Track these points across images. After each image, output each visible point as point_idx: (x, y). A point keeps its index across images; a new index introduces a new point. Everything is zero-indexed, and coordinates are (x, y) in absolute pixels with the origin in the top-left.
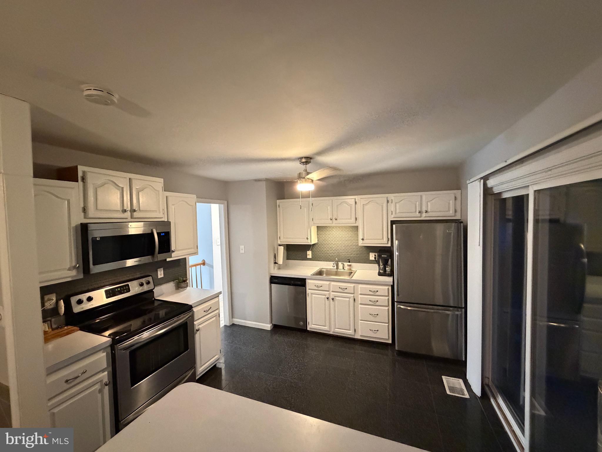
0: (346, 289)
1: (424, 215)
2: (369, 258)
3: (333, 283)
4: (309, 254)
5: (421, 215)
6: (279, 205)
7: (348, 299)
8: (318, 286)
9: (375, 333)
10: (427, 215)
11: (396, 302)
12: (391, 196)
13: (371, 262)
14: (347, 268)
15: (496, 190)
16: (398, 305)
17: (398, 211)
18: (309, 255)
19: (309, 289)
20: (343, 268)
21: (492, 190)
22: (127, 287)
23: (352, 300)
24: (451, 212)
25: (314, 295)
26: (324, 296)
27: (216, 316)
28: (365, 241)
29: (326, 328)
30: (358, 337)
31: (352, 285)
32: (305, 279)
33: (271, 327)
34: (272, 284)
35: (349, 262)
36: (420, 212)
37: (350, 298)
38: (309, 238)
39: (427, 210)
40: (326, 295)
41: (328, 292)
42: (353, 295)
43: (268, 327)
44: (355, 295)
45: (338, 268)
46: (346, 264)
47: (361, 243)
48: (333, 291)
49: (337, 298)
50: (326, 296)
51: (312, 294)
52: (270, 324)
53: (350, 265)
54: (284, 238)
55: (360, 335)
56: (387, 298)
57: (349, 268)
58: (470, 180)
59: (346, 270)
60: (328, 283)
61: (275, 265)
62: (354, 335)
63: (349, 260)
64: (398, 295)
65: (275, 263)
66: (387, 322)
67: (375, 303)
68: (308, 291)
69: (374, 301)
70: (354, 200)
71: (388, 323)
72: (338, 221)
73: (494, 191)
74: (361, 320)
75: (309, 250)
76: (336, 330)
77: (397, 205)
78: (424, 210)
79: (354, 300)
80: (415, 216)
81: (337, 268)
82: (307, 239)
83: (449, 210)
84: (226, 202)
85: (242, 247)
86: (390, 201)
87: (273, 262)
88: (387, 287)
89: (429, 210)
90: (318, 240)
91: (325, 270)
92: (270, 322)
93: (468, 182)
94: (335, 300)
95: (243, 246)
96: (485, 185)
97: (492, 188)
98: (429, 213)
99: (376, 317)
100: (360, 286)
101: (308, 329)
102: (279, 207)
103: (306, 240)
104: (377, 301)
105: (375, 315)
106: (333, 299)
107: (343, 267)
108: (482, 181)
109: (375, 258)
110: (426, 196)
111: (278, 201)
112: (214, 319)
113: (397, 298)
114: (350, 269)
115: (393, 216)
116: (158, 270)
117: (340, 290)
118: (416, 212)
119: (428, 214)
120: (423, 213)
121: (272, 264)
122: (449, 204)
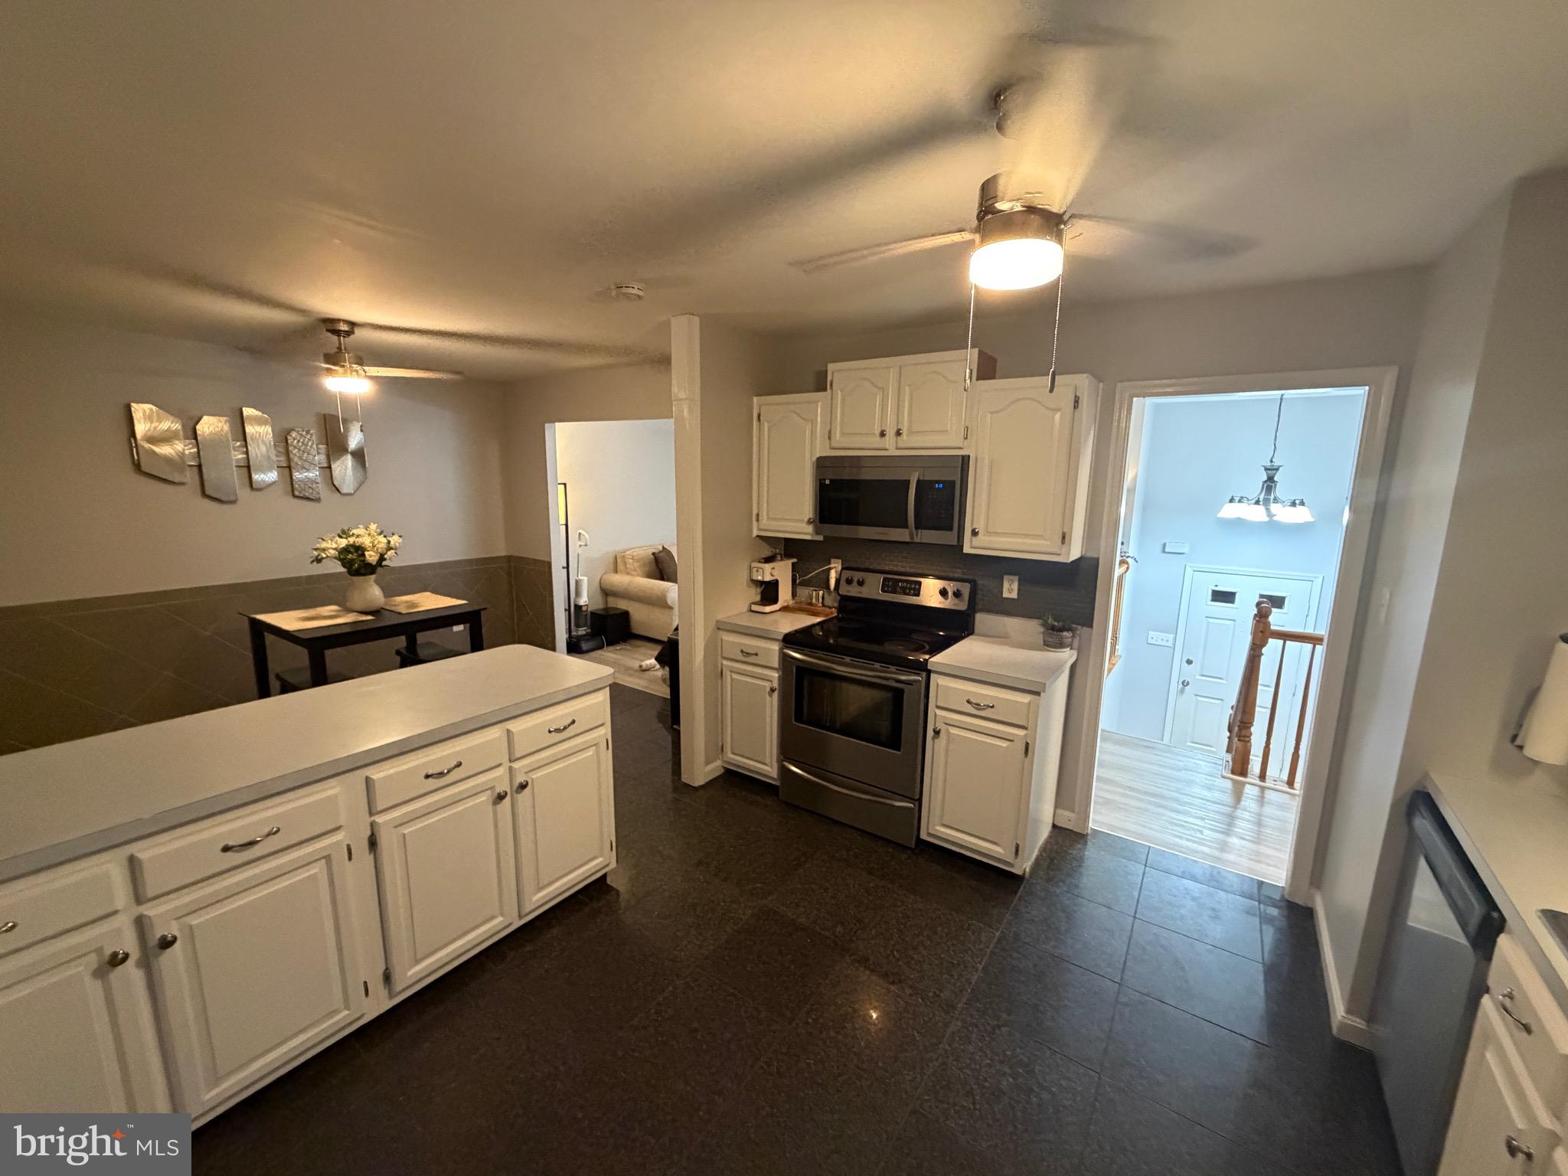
22: (917, 587)
116: (1006, 578)
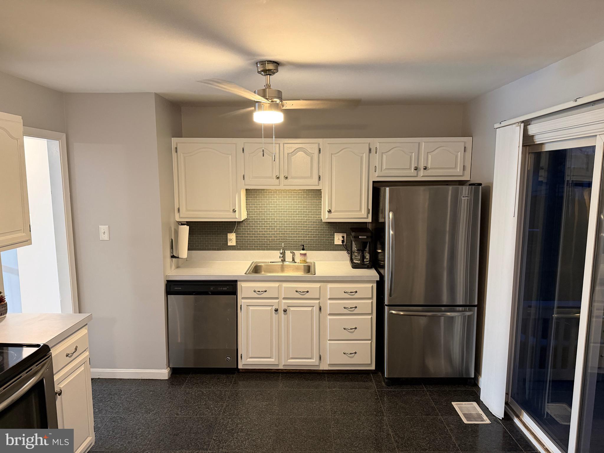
0: (308, 292)
1: (422, 173)
2: (334, 242)
3: (285, 285)
4: (232, 238)
5: (417, 174)
6: (176, 148)
7: (310, 309)
8: (259, 292)
9: (353, 357)
10: (427, 173)
11: (387, 305)
12: (376, 142)
13: (336, 248)
14: (298, 258)
15: (538, 140)
16: (389, 310)
17: (384, 167)
18: (231, 240)
19: (243, 298)
20: (293, 260)
21: (533, 140)
23: (316, 309)
24: (459, 170)
25: (251, 308)
26: (269, 308)
27: (84, 363)
28: (333, 215)
29: (272, 361)
30: (324, 367)
31: (317, 285)
32: (236, 281)
33: (169, 373)
34: (168, 296)
35: (303, 249)
36: (416, 169)
37: (313, 306)
38: (237, 209)
39: (427, 165)
40: (273, 306)
41: (277, 301)
42: (318, 301)
43: (164, 373)
44: (321, 301)
45: (285, 261)
46: (298, 253)
47: (327, 217)
48: (284, 298)
49: (292, 309)
50: (274, 308)
51: (248, 306)
52: (167, 368)
53: (305, 254)
54: (187, 210)
55: (329, 364)
56: (370, 301)
57: (302, 258)
58: (501, 123)
59: (298, 263)
60: (276, 285)
61: (172, 261)
62: (319, 366)
63: (303, 246)
64: (390, 295)
65: (173, 257)
66: (370, 338)
67: (352, 311)
68: (241, 302)
69: (351, 308)
70: (317, 145)
71: (371, 340)
72: (289, 180)
73: (535, 141)
74: (329, 340)
75: (231, 232)
76: (289, 361)
77: (384, 156)
78: (422, 166)
79: (320, 309)
80: (409, 175)
81: (283, 261)
82: (234, 211)
83: (456, 167)
84: (65, 135)
85: (103, 228)
86: (373, 151)
87: (168, 255)
88: (370, 285)
89: (429, 166)
90: (248, 214)
91: (262, 264)
92: (166, 365)
93: (496, 126)
94: (288, 313)
95: (108, 226)
96: (525, 131)
97: (533, 136)
98: (429, 169)
99: (354, 331)
100: (330, 285)
101: (240, 367)
102: (177, 152)
103: (232, 214)
104: (356, 307)
105: (351, 329)
106: (285, 311)
107: (293, 257)
108: (522, 125)
109: (343, 241)
110: (425, 143)
111: (175, 141)
112: (82, 368)
113: (389, 300)
114: (305, 261)
115: (377, 174)
117: (298, 295)
118: (410, 169)
119: (427, 171)
120: (420, 170)
121: (169, 259)
122: (457, 157)
